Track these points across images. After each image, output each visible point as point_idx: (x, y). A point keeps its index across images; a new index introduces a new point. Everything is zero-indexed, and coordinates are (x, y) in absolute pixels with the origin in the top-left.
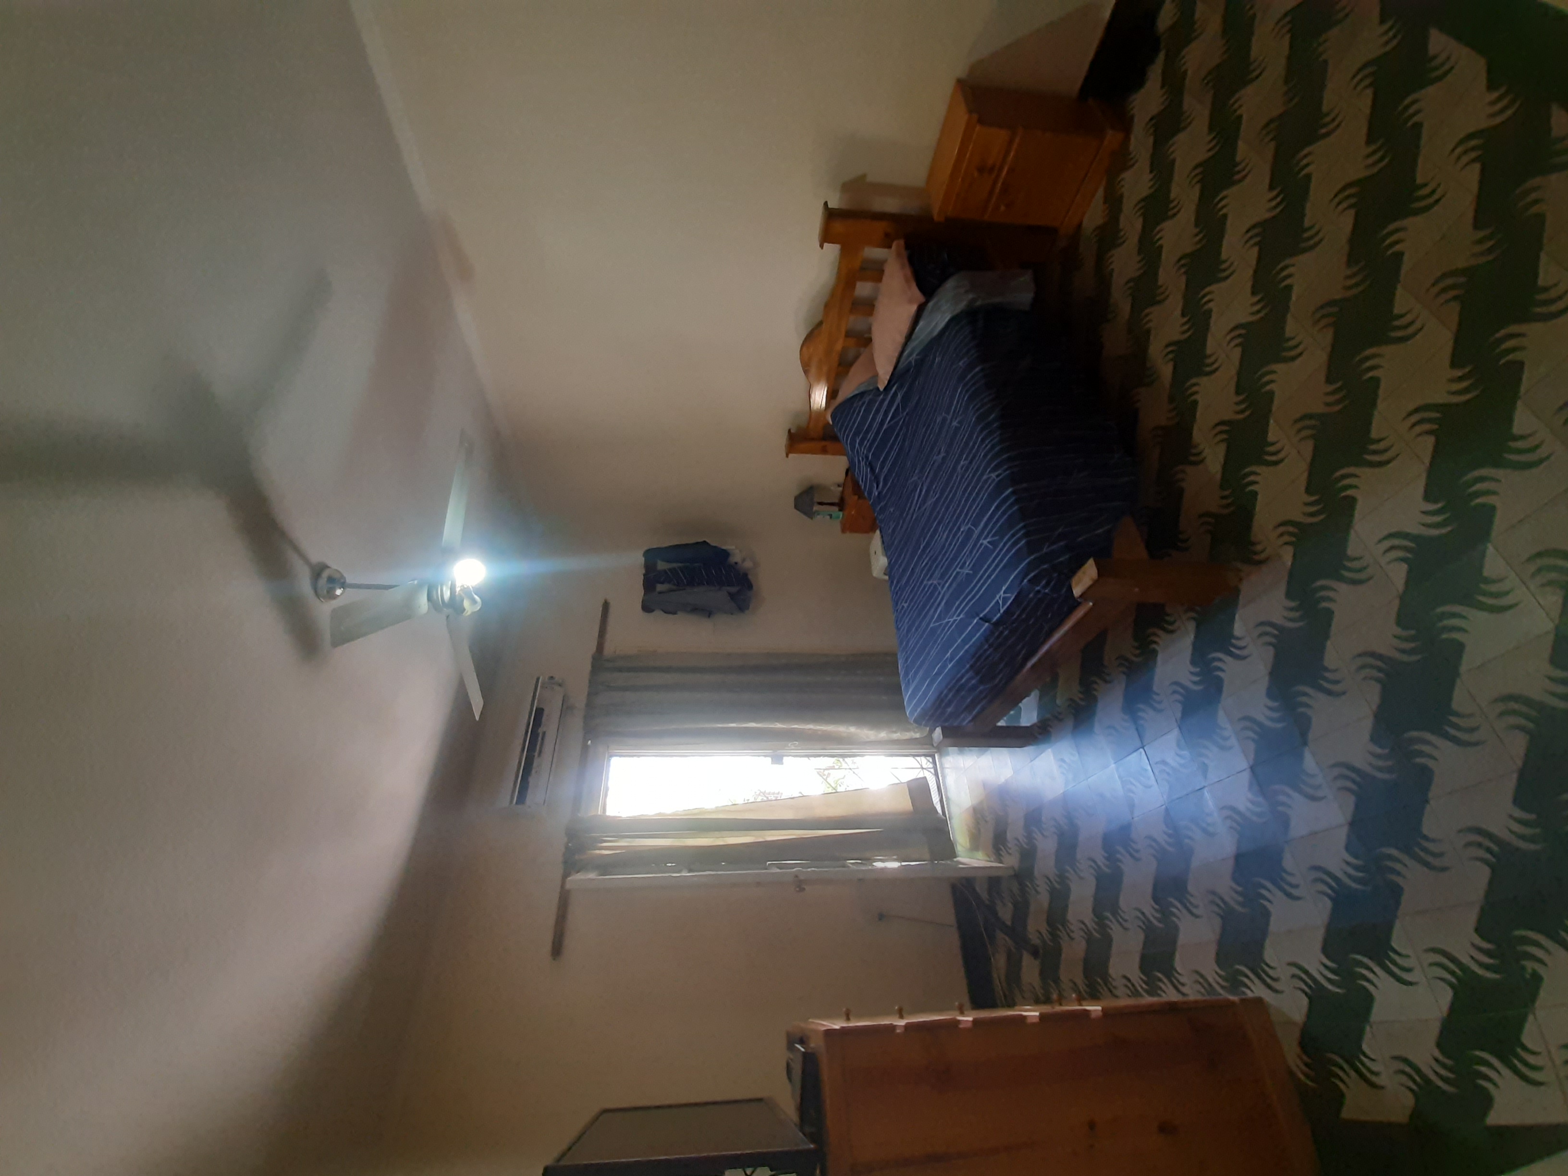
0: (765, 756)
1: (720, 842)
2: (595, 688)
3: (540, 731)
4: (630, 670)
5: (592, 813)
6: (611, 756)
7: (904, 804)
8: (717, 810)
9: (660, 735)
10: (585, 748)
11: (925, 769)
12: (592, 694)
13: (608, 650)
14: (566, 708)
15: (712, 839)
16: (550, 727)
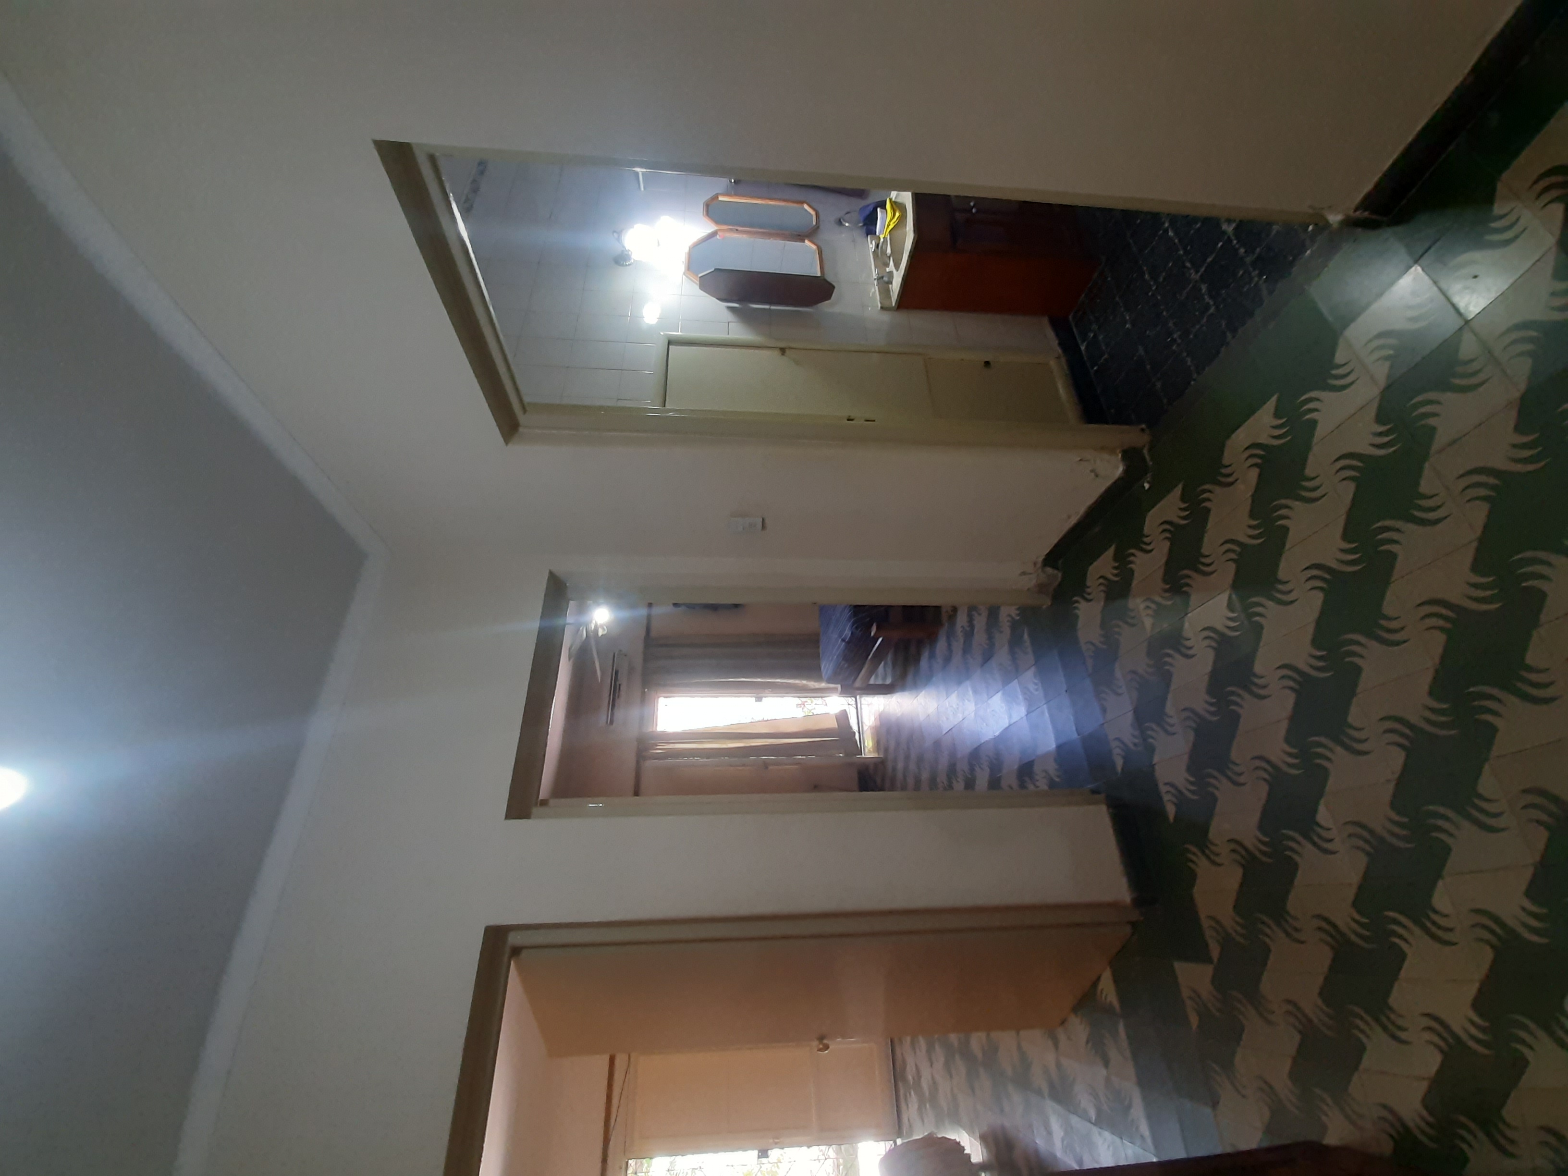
0: (752, 697)
1: (724, 746)
2: (647, 658)
3: (618, 683)
4: (666, 645)
5: (650, 730)
6: (659, 698)
7: (833, 724)
8: (724, 727)
9: (687, 685)
10: (643, 694)
11: (851, 705)
12: (645, 660)
13: (653, 634)
14: (631, 670)
15: (720, 745)
16: (623, 680)
